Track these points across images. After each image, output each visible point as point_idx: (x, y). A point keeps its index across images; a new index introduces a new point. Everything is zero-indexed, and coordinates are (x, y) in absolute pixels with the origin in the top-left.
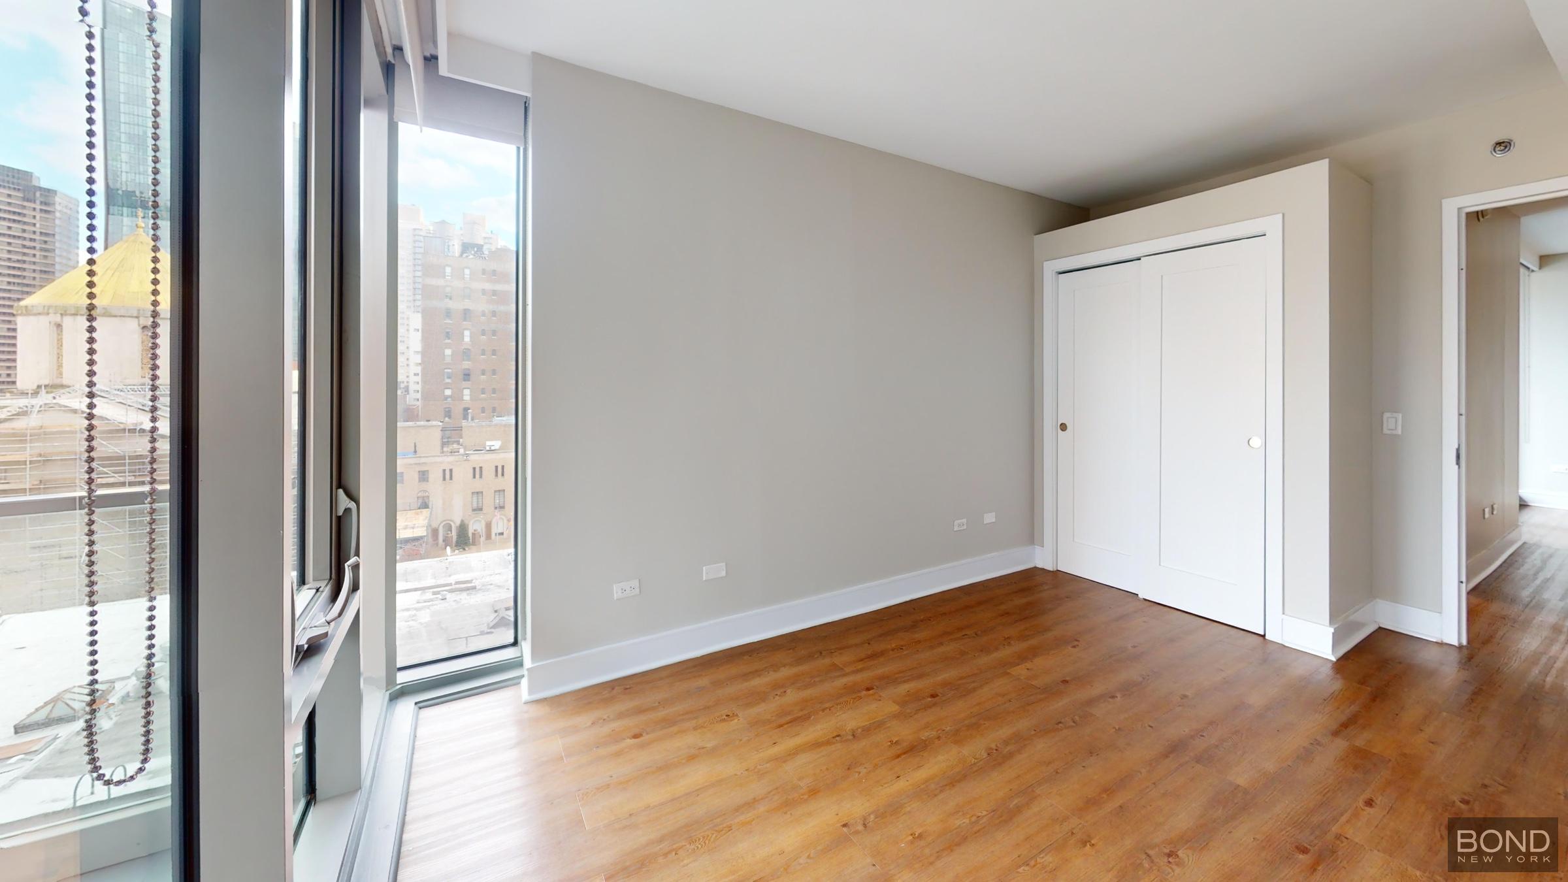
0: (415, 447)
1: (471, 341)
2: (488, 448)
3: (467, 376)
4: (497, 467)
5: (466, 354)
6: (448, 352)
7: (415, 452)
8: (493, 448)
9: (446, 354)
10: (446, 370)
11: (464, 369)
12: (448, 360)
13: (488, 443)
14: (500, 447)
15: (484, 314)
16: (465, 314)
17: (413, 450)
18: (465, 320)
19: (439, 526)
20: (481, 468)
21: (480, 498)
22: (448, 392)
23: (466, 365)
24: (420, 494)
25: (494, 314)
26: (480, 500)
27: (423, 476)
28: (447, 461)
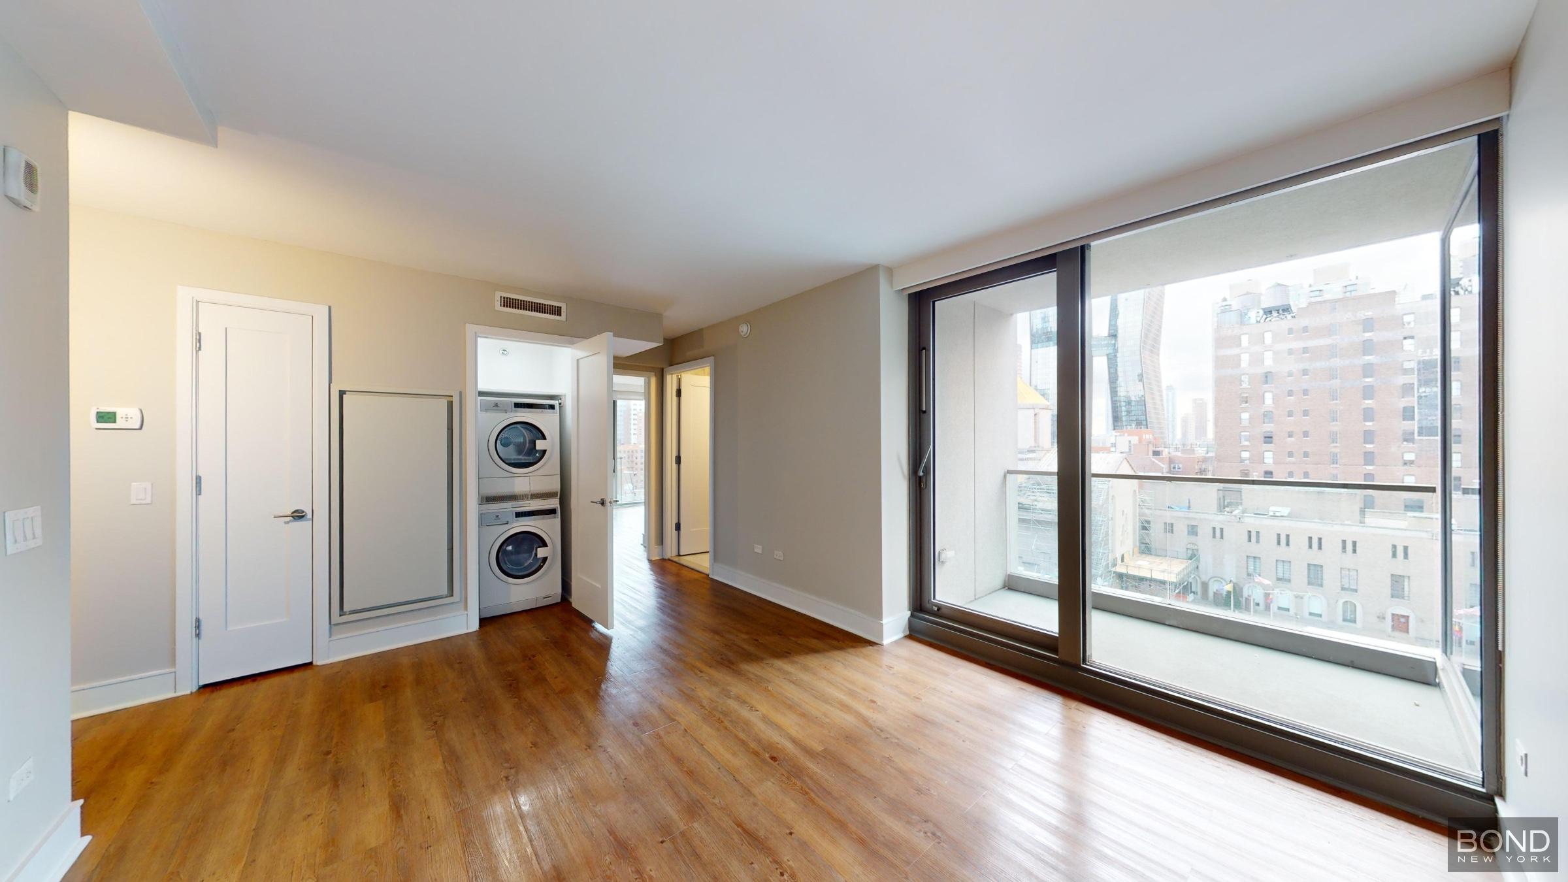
0: (1189, 502)
1: (1274, 403)
2: (1271, 513)
3: (1268, 439)
4: (1279, 535)
5: (1267, 416)
6: (1245, 416)
7: (1189, 507)
8: (1277, 514)
9: (1242, 418)
10: (1243, 434)
11: (1264, 432)
12: (1245, 423)
13: (1272, 508)
14: (1289, 513)
15: (1290, 374)
16: (1266, 377)
17: (1187, 505)
18: (1266, 383)
19: (1209, 580)
20: (1258, 533)
21: (1258, 563)
22: (1245, 455)
23: (1268, 427)
24: (1189, 546)
25: (1305, 372)
26: (1258, 566)
27: (1193, 531)
28: (1219, 520)
